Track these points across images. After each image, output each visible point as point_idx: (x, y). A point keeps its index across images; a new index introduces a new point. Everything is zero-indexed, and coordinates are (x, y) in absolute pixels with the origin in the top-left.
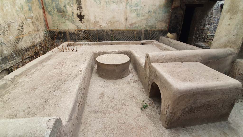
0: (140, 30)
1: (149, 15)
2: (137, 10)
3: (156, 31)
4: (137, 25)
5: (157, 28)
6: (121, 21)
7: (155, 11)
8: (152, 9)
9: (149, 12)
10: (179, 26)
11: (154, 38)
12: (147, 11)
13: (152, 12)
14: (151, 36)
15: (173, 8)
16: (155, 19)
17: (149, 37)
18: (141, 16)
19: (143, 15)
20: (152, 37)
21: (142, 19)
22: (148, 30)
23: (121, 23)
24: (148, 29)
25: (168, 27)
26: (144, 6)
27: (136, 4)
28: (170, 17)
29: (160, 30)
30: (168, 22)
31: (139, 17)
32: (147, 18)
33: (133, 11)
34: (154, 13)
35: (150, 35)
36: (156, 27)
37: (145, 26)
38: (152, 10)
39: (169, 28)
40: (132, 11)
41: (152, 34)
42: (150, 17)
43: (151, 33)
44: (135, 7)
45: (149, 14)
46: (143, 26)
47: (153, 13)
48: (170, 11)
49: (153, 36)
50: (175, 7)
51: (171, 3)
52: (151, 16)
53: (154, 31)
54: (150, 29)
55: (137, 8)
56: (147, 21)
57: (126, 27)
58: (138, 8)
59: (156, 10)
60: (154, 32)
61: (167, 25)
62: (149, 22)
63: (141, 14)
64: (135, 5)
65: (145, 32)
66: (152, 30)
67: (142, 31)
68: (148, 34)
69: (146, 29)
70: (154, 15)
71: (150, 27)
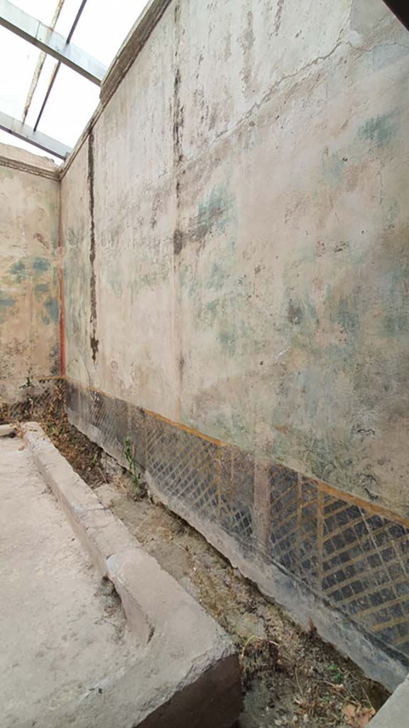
0: (244, 455)
1: (294, 341)
2: (219, 309)
3: (376, 522)
4: (227, 410)
5: (385, 494)
6: (165, 370)
7: (343, 302)
8: (318, 282)
9: (295, 313)
11: (366, 593)
12: (278, 307)
13: (313, 312)
14: (328, 547)
16: (357, 387)
17: (307, 545)
18: (245, 346)
19: (256, 343)
20: (341, 567)
21: (251, 374)
22: (294, 474)
23: (167, 385)
24: (294, 465)
26: (258, 270)
27: (216, 269)
31: (232, 352)
32: (285, 367)
33: (202, 314)
34: (336, 326)
35: (321, 540)
36: (377, 471)
37: (272, 435)
38: (318, 299)
40: (199, 316)
41: (338, 542)
42: (301, 360)
43: (321, 516)
44: (212, 289)
45: (296, 329)
46: (258, 430)
47: (326, 323)
49: (352, 571)
52: (315, 353)
53: (355, 511)
54: (309, 475)
55: (221, 293)
56: (283, 390)
57: (180, 409)
58: (224, 290)
59: (358, 290)
60: (352, 524)
62: (299, 400)
63: (240, 332)
64: (213, 275)
65: (273, 482)
66: (331, 493)
67: (252, 465)
68: (299, 512)
69: (278, 462)
70: (335, 342)
71: (314, 457)
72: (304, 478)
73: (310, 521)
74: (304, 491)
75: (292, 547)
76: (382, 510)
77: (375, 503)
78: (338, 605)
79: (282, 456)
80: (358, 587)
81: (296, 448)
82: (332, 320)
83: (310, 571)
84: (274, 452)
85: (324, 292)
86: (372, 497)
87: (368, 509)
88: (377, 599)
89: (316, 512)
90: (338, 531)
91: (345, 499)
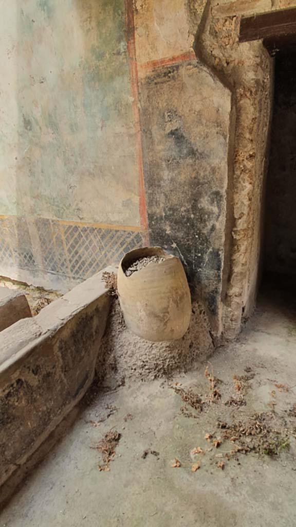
0: (20, 219)
1: (31, 141)
4: (3, 194)
5: (85, 215)
7: (50, 115)
8: (35, 103)
9: (27, 124)
10: (215, 209)
11: (87, 264)
13: (37, 122)
14: (69, 251)
15: (142, 74)
16: (65, 164)
17: (61, 255)
18: (3, 148)
19: (10, 145)
20: (76, 258)
22: (48, 220)
24: (46, 216)
25: (142, 214)
28: (138, 147)
29: (104, 227)
30: (136, 183)
32: (30, 159)
34: (49, 130)
35: (66, 249)
36: (80, 205)
38: (38, 114)
39: (151, 217)
41: (73, 246)
42: (37, 153)
43: (63, 238)
45: (30, 133)
46: (24, 201)
47: (44, 128)
48: (131, 99)
49: (80, 257)
50: (154, 64)
51: (119, 40)
52: (43, 148)
53: (76, 228)
54: (55, 218)
56: (32, 173)
59: (55, 108)
60: (76, 235)
61: (136, 200)
62: (41, 178)
65: (38, 229)
66: (65, 224)
67: (26, 223)
68: (54, 240)
69: (39, 217)
70: (51, 140)
71: (55, 208)
72: (53, 221)
73: (60, 242)
74: (54, 228)
75: (55, 259)
76: (85, 223)
77: (83, 221)
78: (78, 276)
79: (40, 213)
80: (83, 263)
81: (45, 206)
82: (47, 127)
83: (65, 267)
84: (36, 212)
85: (40, 109)
86: (81, 219)
87: (80, 225)
88: (91, 265)
89: (61, 236)
90: (72, 241)
91: (71, 224)
